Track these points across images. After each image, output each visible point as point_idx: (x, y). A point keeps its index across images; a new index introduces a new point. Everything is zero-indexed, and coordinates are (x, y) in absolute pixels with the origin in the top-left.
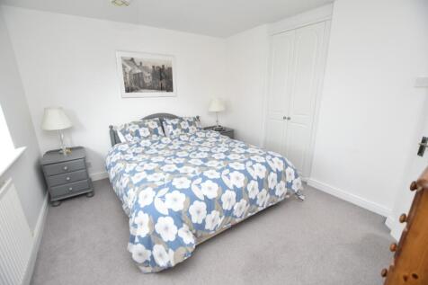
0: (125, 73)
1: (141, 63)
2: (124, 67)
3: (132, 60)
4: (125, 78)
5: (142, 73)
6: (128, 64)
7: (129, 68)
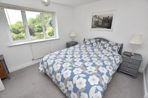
0: (93, 21)
1: (99, 17)
2: (93, 19)
3: (96, 16)
4: (92, 23)
5: (98, 21)
6: (94, 17)
7: (94, 19)
